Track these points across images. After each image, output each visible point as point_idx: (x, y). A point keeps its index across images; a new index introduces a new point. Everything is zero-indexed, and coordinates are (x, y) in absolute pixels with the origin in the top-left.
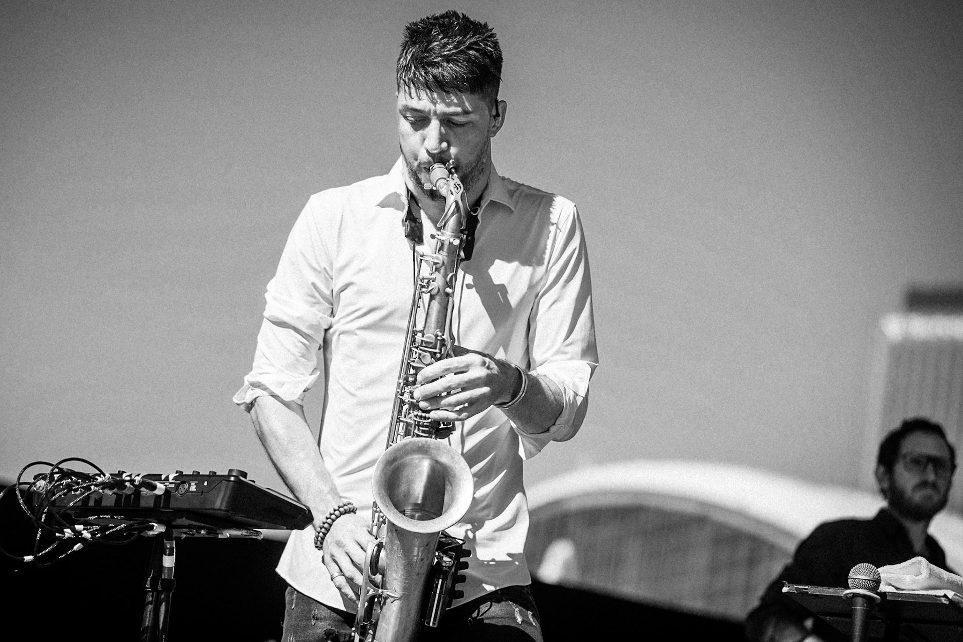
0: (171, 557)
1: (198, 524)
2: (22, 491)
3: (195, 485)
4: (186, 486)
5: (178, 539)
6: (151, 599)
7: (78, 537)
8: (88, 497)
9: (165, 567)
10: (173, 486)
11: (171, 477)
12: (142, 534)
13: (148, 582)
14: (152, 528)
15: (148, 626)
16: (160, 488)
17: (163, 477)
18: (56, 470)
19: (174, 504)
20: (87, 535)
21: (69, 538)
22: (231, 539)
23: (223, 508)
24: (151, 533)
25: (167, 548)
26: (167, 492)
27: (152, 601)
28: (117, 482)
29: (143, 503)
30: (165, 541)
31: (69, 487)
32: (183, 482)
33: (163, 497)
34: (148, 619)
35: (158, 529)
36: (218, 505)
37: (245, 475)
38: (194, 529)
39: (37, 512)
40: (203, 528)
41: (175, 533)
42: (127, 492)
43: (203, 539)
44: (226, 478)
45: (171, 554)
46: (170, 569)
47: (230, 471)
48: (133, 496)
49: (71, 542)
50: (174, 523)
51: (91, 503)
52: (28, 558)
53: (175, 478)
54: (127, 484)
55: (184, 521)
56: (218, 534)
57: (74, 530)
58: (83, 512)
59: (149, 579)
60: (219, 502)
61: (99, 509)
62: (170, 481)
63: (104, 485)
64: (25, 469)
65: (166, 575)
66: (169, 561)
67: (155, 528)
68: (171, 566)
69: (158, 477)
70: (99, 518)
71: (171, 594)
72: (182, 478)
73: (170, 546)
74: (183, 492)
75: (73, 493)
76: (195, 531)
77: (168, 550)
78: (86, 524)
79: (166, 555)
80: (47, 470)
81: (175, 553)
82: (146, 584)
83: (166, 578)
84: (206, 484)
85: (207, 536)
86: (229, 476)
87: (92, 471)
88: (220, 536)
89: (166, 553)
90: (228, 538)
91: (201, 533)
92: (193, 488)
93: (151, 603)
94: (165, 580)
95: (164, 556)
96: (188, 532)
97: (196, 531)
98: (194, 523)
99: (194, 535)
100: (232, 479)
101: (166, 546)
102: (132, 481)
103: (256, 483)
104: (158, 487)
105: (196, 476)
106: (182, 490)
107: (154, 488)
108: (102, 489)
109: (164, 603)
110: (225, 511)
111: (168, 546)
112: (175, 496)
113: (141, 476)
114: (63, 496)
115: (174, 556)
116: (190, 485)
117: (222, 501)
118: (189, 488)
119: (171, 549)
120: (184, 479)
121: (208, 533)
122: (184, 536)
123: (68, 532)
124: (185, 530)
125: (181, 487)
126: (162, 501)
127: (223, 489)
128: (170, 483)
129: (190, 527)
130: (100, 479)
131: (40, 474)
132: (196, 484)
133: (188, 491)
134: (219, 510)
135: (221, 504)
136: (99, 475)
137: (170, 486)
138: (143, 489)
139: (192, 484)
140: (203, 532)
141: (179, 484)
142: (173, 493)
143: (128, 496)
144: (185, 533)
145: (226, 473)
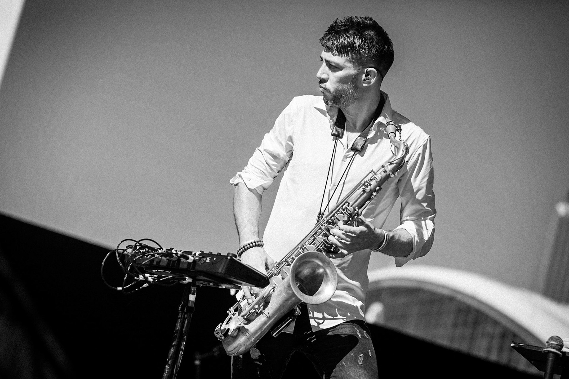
0: (193, 296)
1: (209, 279)
2: (119, 254)
3: (209, 259)
4: (205, 259)
5: (198, 287)
6: (181, 316)
7: (146, 280)
8: (153, 260)
9: (190, 300)
11: (197, 254)
12: (180, 282)
13: (180, 307)
14: (185, 279)
15: (178, 330)
16: (191, 259)
17: (193, 253)
18: (138, 244)
19: (197, 268)
20: (150, 279)
21: (141, 280)
23: (223, 272)
24: (184, 282)
25: (192, 291)
26: (194, 261)
28: (168, 254)
29: (181, 266)
30: (191, 287)
31: (144, 253)
32: (203, 257)
33: (192, 264)
34: (178, 327)
35: (188, 280)
36: (220, 271)
39: (126, 265)
40: (211, 282)
41: (197, 284)
42: (173, 259)
43: (211, 288)
44: (226, 257)
45: (193, 294)
46: (192, 301)
47: (229, 254)
48: (176, 262)
49: (142, 282)
50: (197, 278)
51: (155, 263)
52: (120, 289)
53: (199, 255)
54: (174, 255)
55: (202, 277)
56: (219, 286)
57: (144, 276)
58: (150, 267)
59: (181, 305)
60: (221, 269)
61: (158, 266)
63: (162, 254)
64: (122, 242)
65: (190, 304)
66: (192, 298)
69: (190, 253)
70: (158, 271)
71: (192, 314)
72: (203, 255)
75: (146, 257)
76: (207, 283)
78: (151, 274)
79: (191, 294)
80: (133, 244)
82: (178, 308)
84: (215, 259)
85: (213, 287)
86: (228, 256)
87: (157, 247)
92: (208, 261)
93: (181, 318)
94: (189, 306)
96: (204, 283)
98: (207, 279)
99: (206, 285)
100: (229, 258)
101: (192, 289)
102: (177, 254)
105: (211, 255)
106: (202, 261)
107: (188, 258)
108: (161, 256)
109: (187, 319)
110: (223, 274)
112: (198, 264)
113: (182, 252)
114: (140, 258)
115: (195, 295)
116: (206, 259)
117: (223, 269)
119: (194, 291)
120: (204, 255)
121: (214, 285)
122: (201, 285)
123: (141, 277)
124: (202, 282)
126: (191, 266)
127: (224, 263)
128: (197, 257)
129: (204, 281)
130: (160, 251)
131: (129, 246)
133: (205, 262)
134: (221, 273)
136: (160, 249)
138: (182, 258)
140: (211, 284)
141: (201, 258)
142: (198, 262)
143: (174, 262)
144: (202, 284)
145: (226, 255)
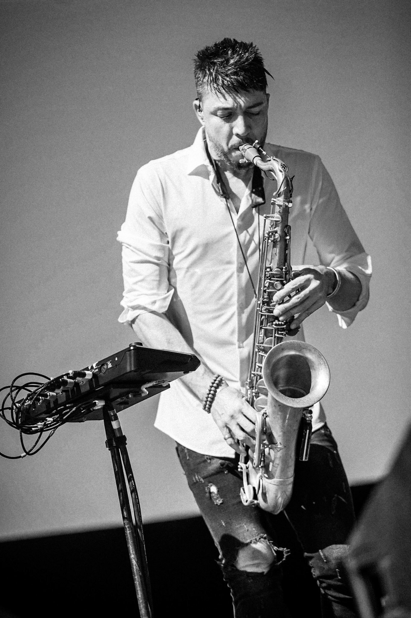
0: (117, 421)
3: (110, 363)
4: (105, 367)
9: (115, 429)
10: (97, 370)
11: (94, 365)
14: (95, 404)
16: (89, 375)
17: (89, 367)
19: (102, 381)
23: (133, 369)
24: (96, 408)
25: (112, 416)
26: (94, 375)
29: (82, 389)
30: (108, 411)
32: (103, 365)
33: (93, 380)
35: (100, 403)
36: (128, 369)
38: (124, 396)
40: (129, 393)
42: (69, 385)
44: (128, 349)
45: (115, 418)
46: (119, 429)
47: (129, 344)
48: (75, 388)
51: (52, 405)
53: (97, 365)
56: (140, 394)
60: (129, 367)
62: (95, 368)
65: (118, 434)
67: (97, 403)
68: (118, 425)
69: (85, 369)
70: (57, 410)
73: (114, 414)
74: (105, 371)
77: (113, 417)
83: (119, 436)
84: (116, 359)
86: (129, 347)
88: (143, 395)
89: (112, 419)
92: (110, 366)
95: (112, 422)
97: (126, 397)
100: (132, 348)
101: (111, 415)
102: (67, 375)
104: (86, 374)
105: (109, 358)
106: (103, 370)
107: (84, 375)
112: (101, 376)
116: (107, 365)
117: (131, 365)
118: (107, 367)
120: (102, 363)
124: (118, 399)
125: (102, 369)
126: (94, 382)
127: (128, 357)
128: (95, 369)
129: (121, 396)
133: (107, 369)
134: (131, 371)
135: (131, 368)
137: (95, 371)
138: (77, 378)
139: (108, 363)
140: (130, 396)
141: (101, 367)
142: (99, 374)
143: (72, 389)
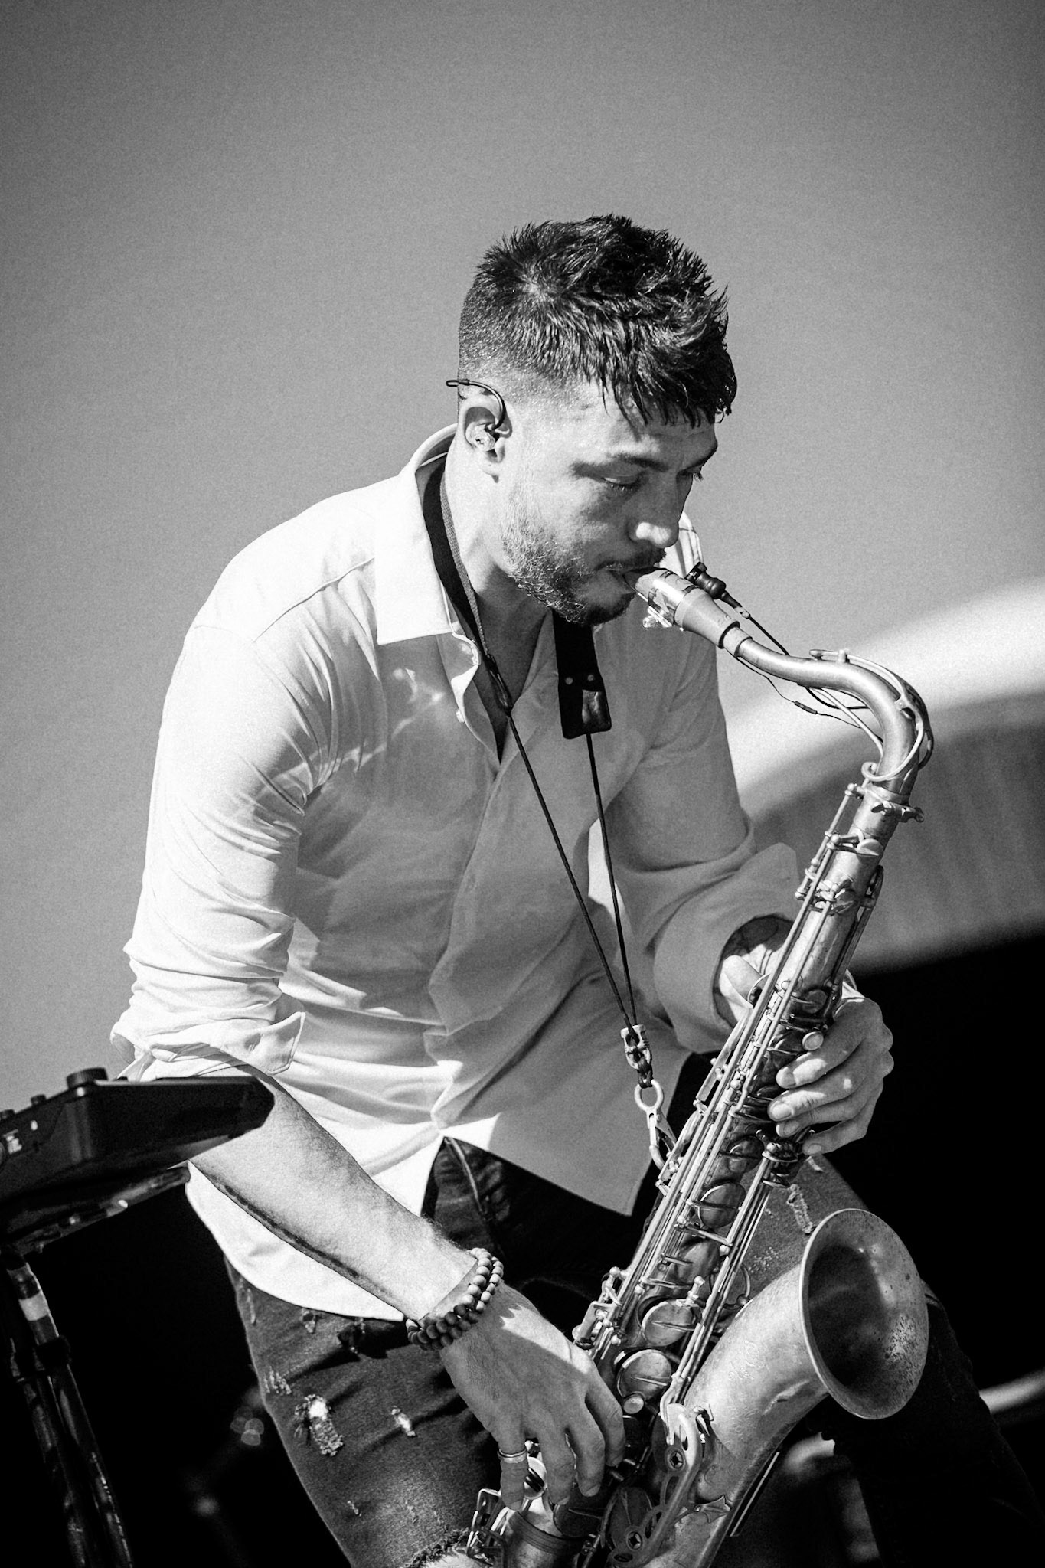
0: (35, 1297)
1: (55, 1210)
5: (32, 1257)
6: (34, 1395)
9: (33, 1322)
13: (15, 1366)
15: (53, 1448)
22: (134, 1207)
23: (89, 1155)
25: (21, 1283)
27: (38, 1398)
30: (10, 1272)
34: (47, 1436)
36: (76, 1155)
37: (101, 1073)
38: (53, 1222)
40: (70, 1214)
41: (22, 1248)
43: (79, 1234)
44: (69, 1095)
45: (32, 1292)
46: (44, 1320)
47: (70, 1079)
50: (10, 1230)
55: (26, 1217)
56: (104, 1211)
59: (12, 1358)
60: (77, 1149)
65: (43, 1335)
66: (35, 1308)
68: (42, 1315)
71: (68, 1366)
73: (24, 1276)
76: (57, 1225)
77: (24, 1287)
79: (23, 1298)
81: (39, 1287)
82: (10, 1372)
83: (45, 1341)
84: (34, 1126)
85: (85, 1225)
86: (72, 1089)
88: (110, 1213)
89: (21, 1292)
90: (126, 1210)
91: (69, 1224)
92: (15, 1146)
93: (37, 1401)
94: (43, 1346)
95: (21, 1300)
96: (46, 1234)
97: (60, 1225)
98: (47, 1211)
99: (58, 1234)
100: (81, 1092)
101: (17, 1281)
103: (130, 1079)
105: (10, 1119)
109: (62, 1393)
110: (94, 1160)
111: (21, 1280)
115: (41, 1292)
116: (5, 1143)
117: (82, 1142)
118: (7, 1149)
119: (29, 1281)
121: (84, 1218)
122: (42, 1245)
124: (37, 1233)
127: (72, 1120)
129: (43, 1223)
132: (16, 1136)
133: (6, 1155)
134: (85, 1161)
135: (83, 1151)
139: (9, 1138)
140: (73, 1221)
144: (41, 1238)
145: (63, 1087)
